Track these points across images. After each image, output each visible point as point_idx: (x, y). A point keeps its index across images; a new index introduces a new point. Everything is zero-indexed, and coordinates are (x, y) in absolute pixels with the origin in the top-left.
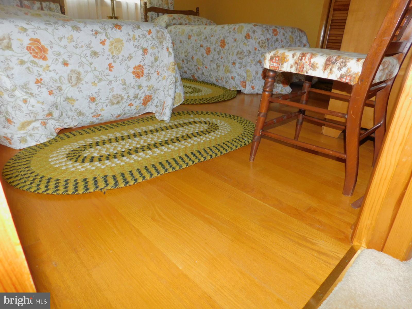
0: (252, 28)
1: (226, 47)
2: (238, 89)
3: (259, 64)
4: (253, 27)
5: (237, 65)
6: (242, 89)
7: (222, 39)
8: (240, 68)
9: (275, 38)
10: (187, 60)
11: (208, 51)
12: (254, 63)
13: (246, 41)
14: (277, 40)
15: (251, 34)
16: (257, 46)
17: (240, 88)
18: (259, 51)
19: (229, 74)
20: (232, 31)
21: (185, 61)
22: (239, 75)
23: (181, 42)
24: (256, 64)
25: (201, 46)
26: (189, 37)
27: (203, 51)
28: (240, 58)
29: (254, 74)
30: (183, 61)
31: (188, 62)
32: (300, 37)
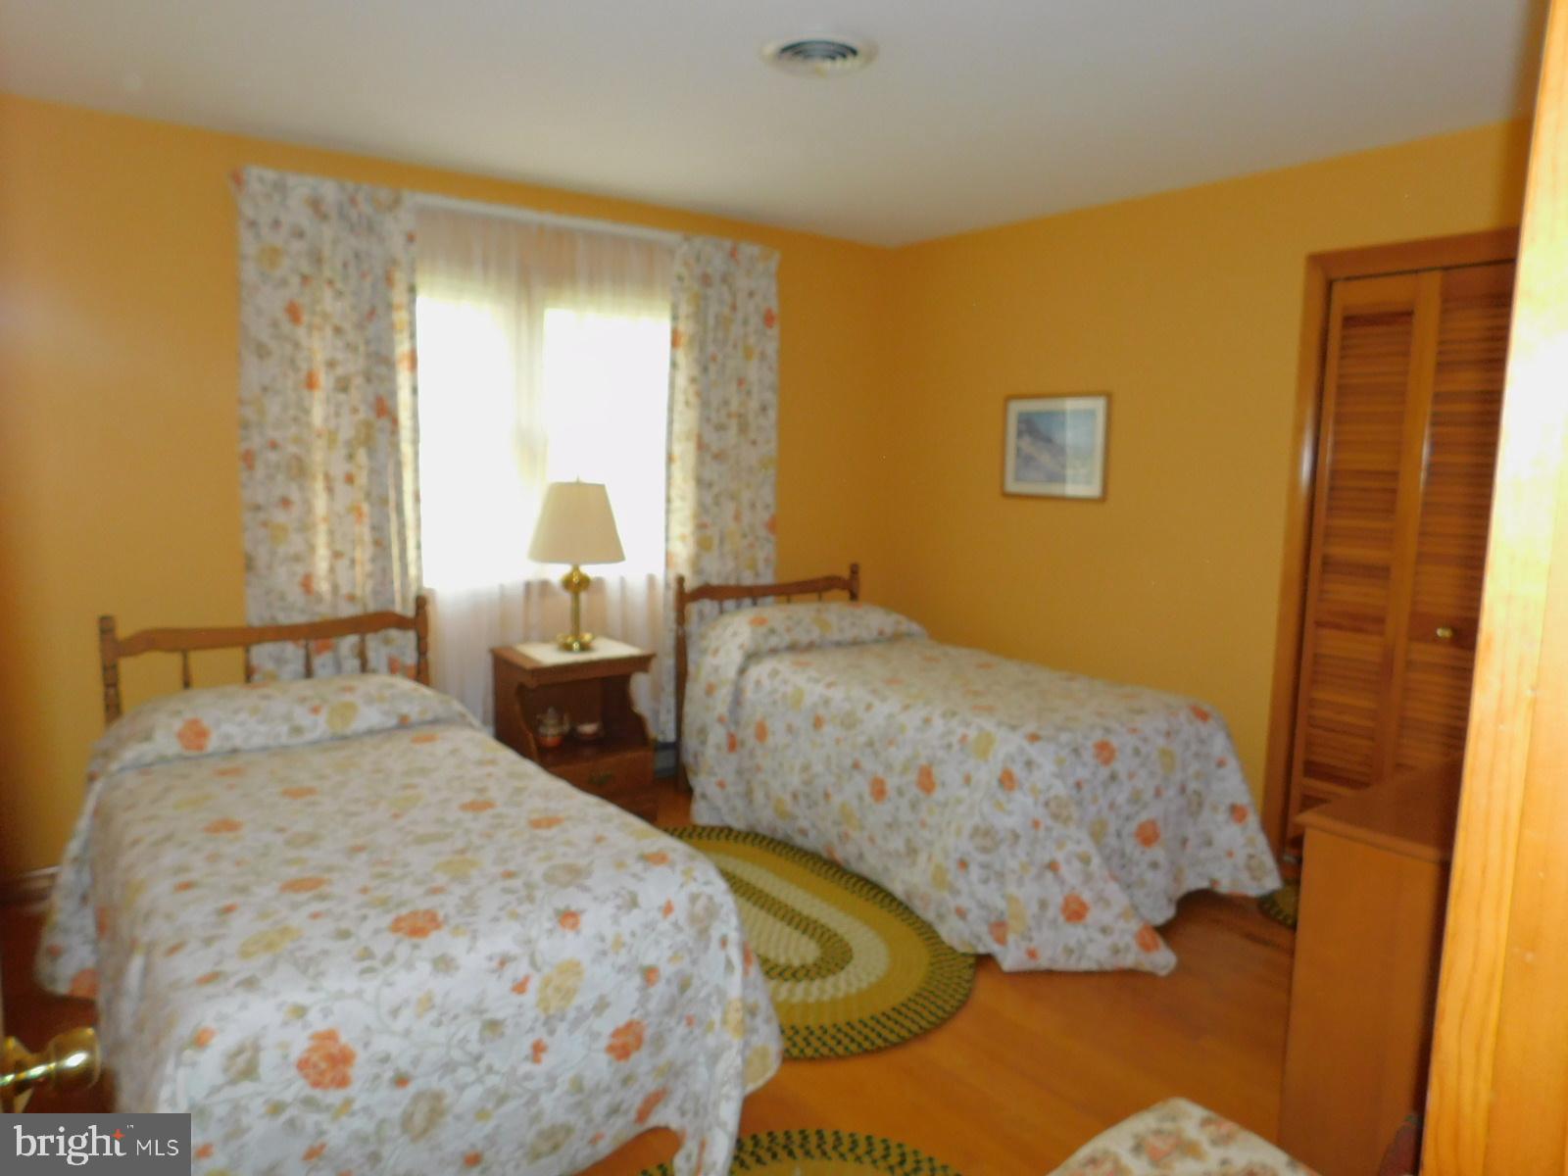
0: (1021, 751)
1: (939, 795)
2: (981, 950)
3: (1049, 875)
4: (1025, 744)
5: (975, 872)
6: (994, 948)
7: (923, 762)
8: (985, 881)
9: (1104, 772)
10: (807, 796)
11: (879, 791)
12: (1033, 871)
13: (1001, 796)
14: (1113, 777)
15: (1018, 770)
16: (1040, 813)
17: (987, 945)
18: (1048, 829)
19: (946, 894)
20: (956, 747)
21: (801, 799)
22: (983, 906)
23: (790, 729)
24: (1039, 877)
25: (856, 766)
26: (818, 723)
27: (861, 784)
28: (985, 850)
29: (1034, 908)
30: (795, 796)
31: (812, 805)
32: (1202, 741)
